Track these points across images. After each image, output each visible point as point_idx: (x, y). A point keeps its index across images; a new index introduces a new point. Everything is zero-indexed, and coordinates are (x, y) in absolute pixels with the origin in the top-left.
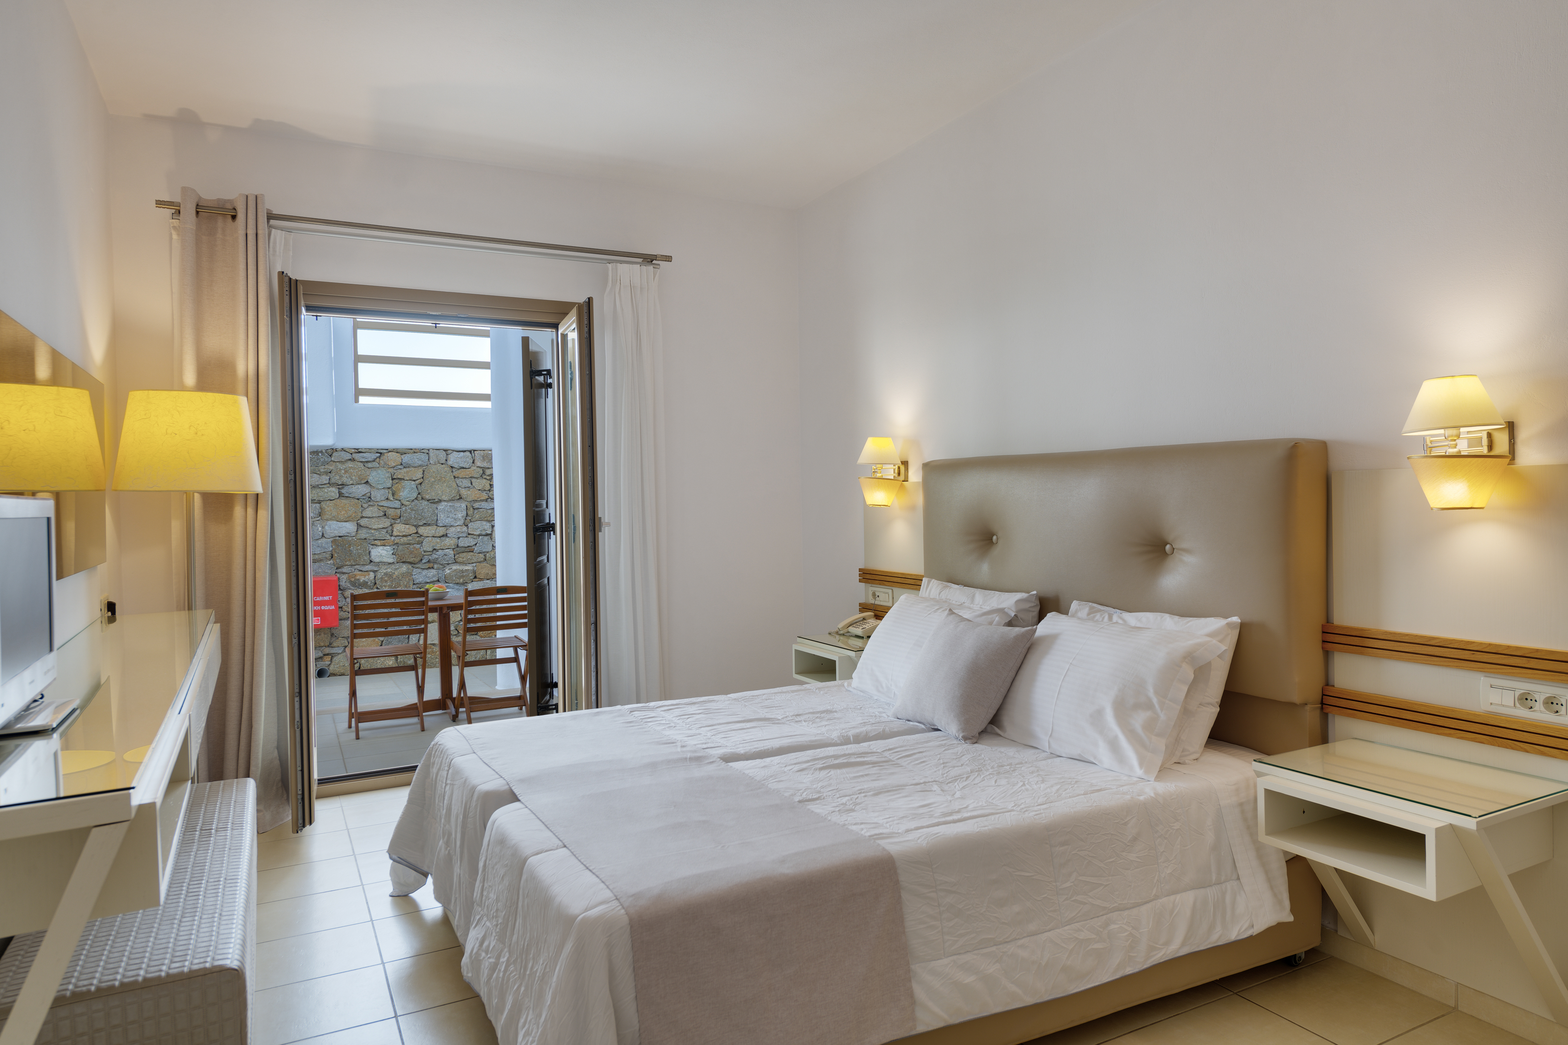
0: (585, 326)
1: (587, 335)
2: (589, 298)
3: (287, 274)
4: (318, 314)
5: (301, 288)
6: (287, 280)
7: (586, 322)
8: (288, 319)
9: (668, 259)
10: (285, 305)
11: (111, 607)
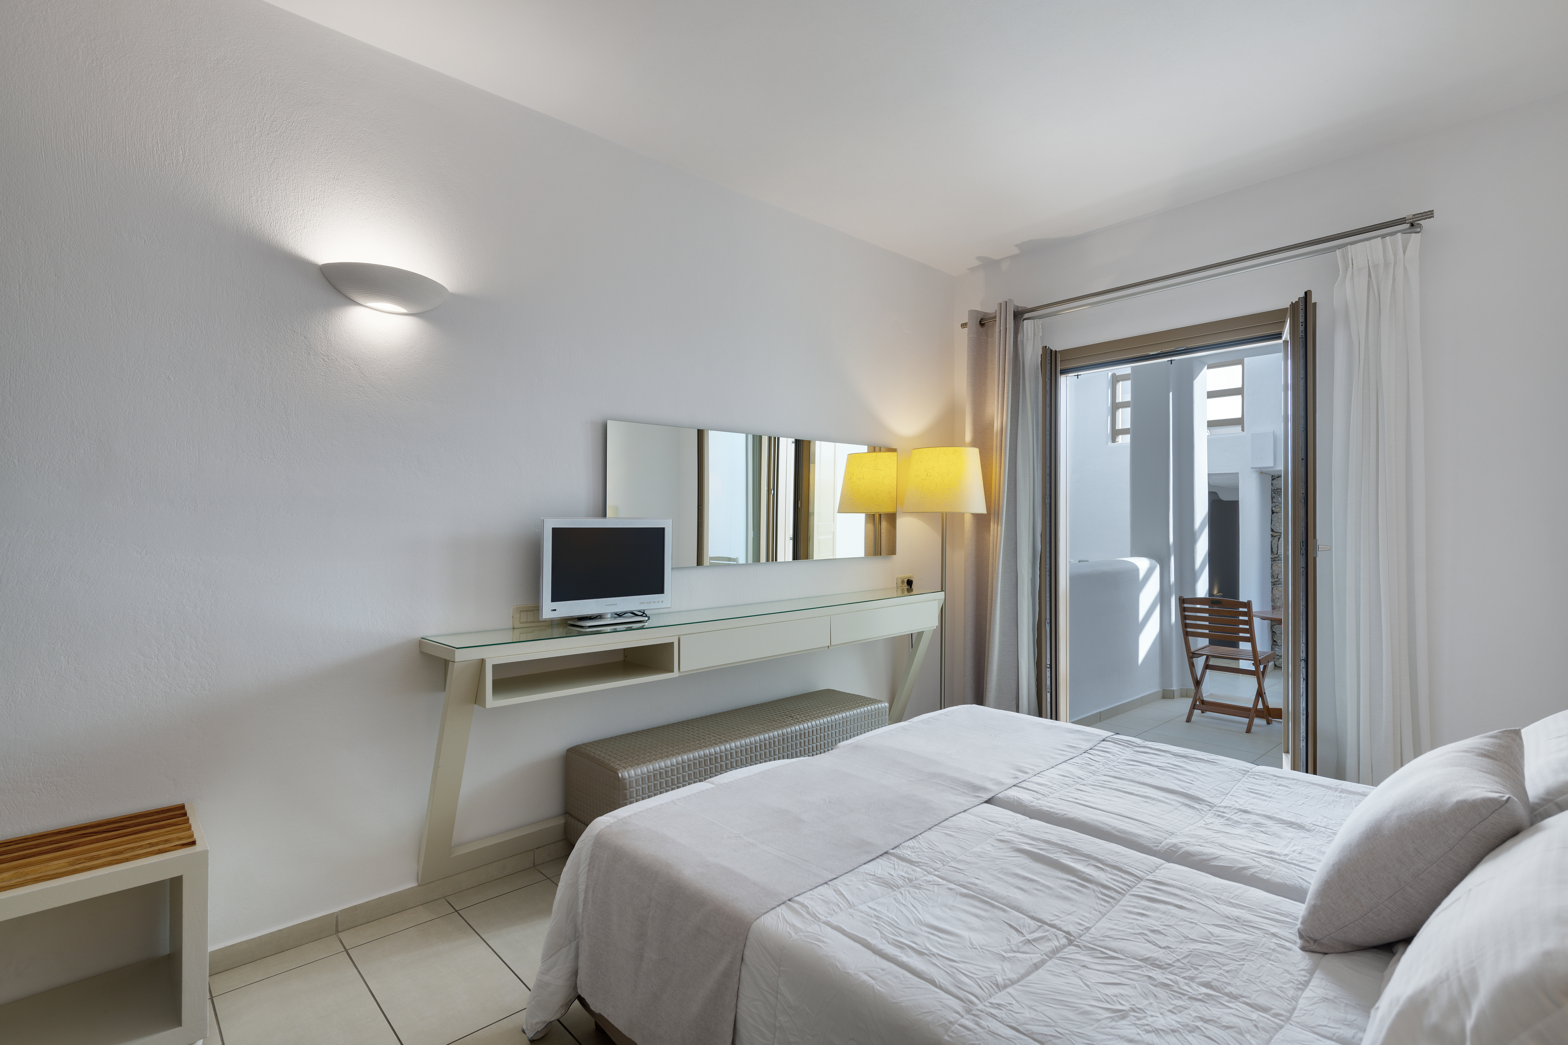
0: (1301, 324)
1: (1302, 334)
2: (1306, 293)
3: (1049, 347)
4: (1079, 373)
5: (1059, 356)
6: (1049, 352)
7: (1302, 320)
8: (1049, 381)
9: (1429, 215)
10: (1047, 371)
11: (910, 583)
